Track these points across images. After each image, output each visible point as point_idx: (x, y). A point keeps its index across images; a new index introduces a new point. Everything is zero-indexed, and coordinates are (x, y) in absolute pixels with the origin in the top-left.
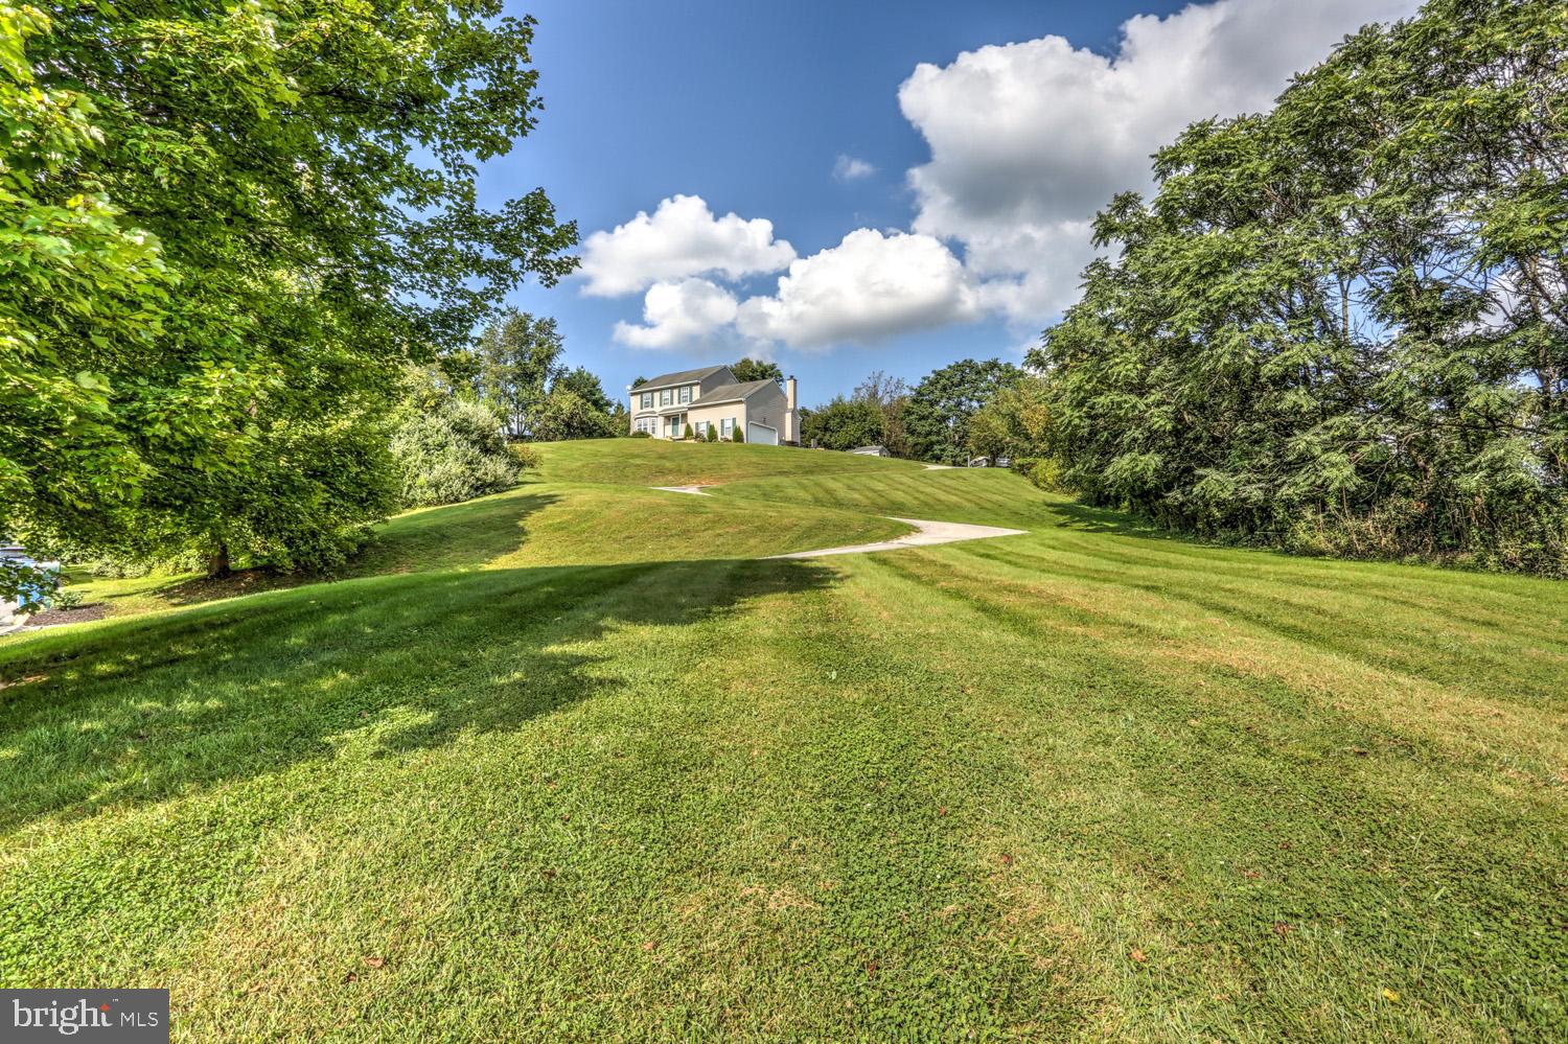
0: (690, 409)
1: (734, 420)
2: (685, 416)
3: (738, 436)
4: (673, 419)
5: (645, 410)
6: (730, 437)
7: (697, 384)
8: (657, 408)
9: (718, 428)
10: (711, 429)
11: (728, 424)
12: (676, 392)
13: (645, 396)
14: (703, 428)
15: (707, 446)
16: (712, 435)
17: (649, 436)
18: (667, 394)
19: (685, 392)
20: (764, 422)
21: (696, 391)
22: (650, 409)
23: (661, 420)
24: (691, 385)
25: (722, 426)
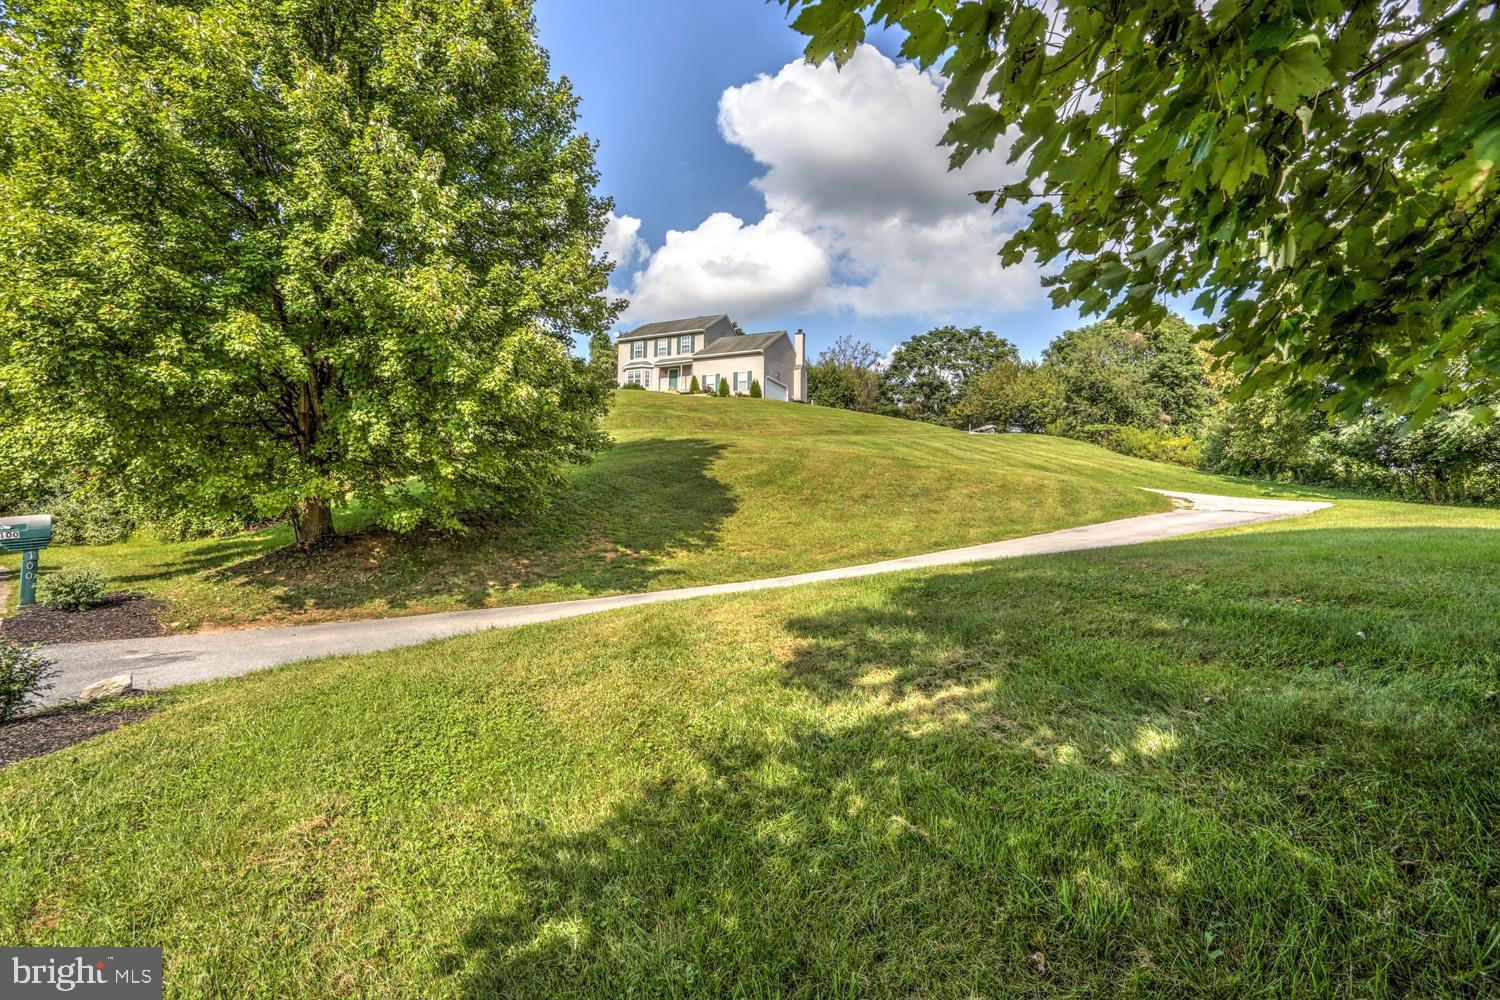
0: (695, 360)
1: (750, 373)
2: (688, 368)
3: (755, 391)
4: (671, 371)
5: (636, 360)
6: (747, 392)
7: (701, 333)
8: (651, 359)
9: (730, 382)
10: (724, 383)
11: (743, 377)
12: (674, 341)
13: (636, 344)
14: (711, 381)
15: (719, 400)
16: (724, 390)
17: (642, 389)
18: (663, 344)
19: (686, 341)
20: (778, 378)
21: (700, 343)
22: (641, 359)
23: (656, 372)
24: (693, 334)
25: (735, 380)
